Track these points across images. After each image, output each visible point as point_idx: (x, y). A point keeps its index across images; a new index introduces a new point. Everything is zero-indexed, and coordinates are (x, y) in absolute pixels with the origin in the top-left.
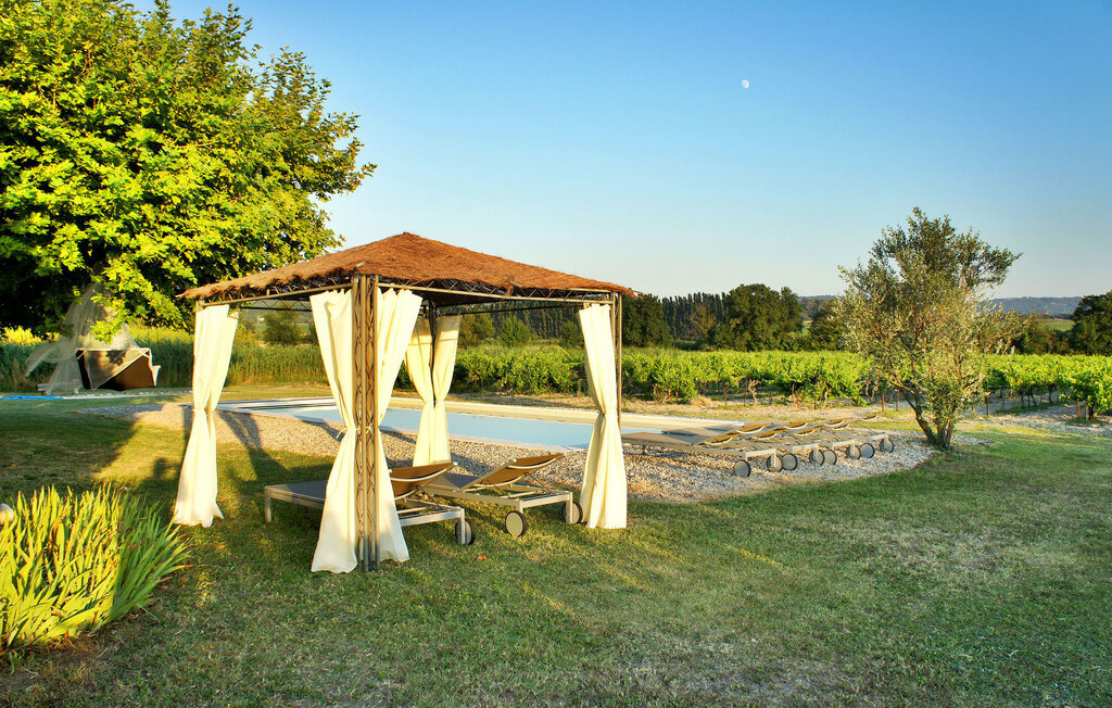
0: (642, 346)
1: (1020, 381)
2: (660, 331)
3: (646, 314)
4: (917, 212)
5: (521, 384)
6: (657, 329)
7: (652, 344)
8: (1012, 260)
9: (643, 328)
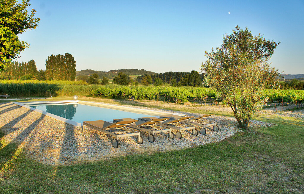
0: (194, 86)
1: (296, 99)
2: (199, 82)
3: (195, 77)
4: (237, 27)
5: (136, 97)
6: (198, 81)
7: (197, 86)
8: (276, 46)
9: (195, 81)
